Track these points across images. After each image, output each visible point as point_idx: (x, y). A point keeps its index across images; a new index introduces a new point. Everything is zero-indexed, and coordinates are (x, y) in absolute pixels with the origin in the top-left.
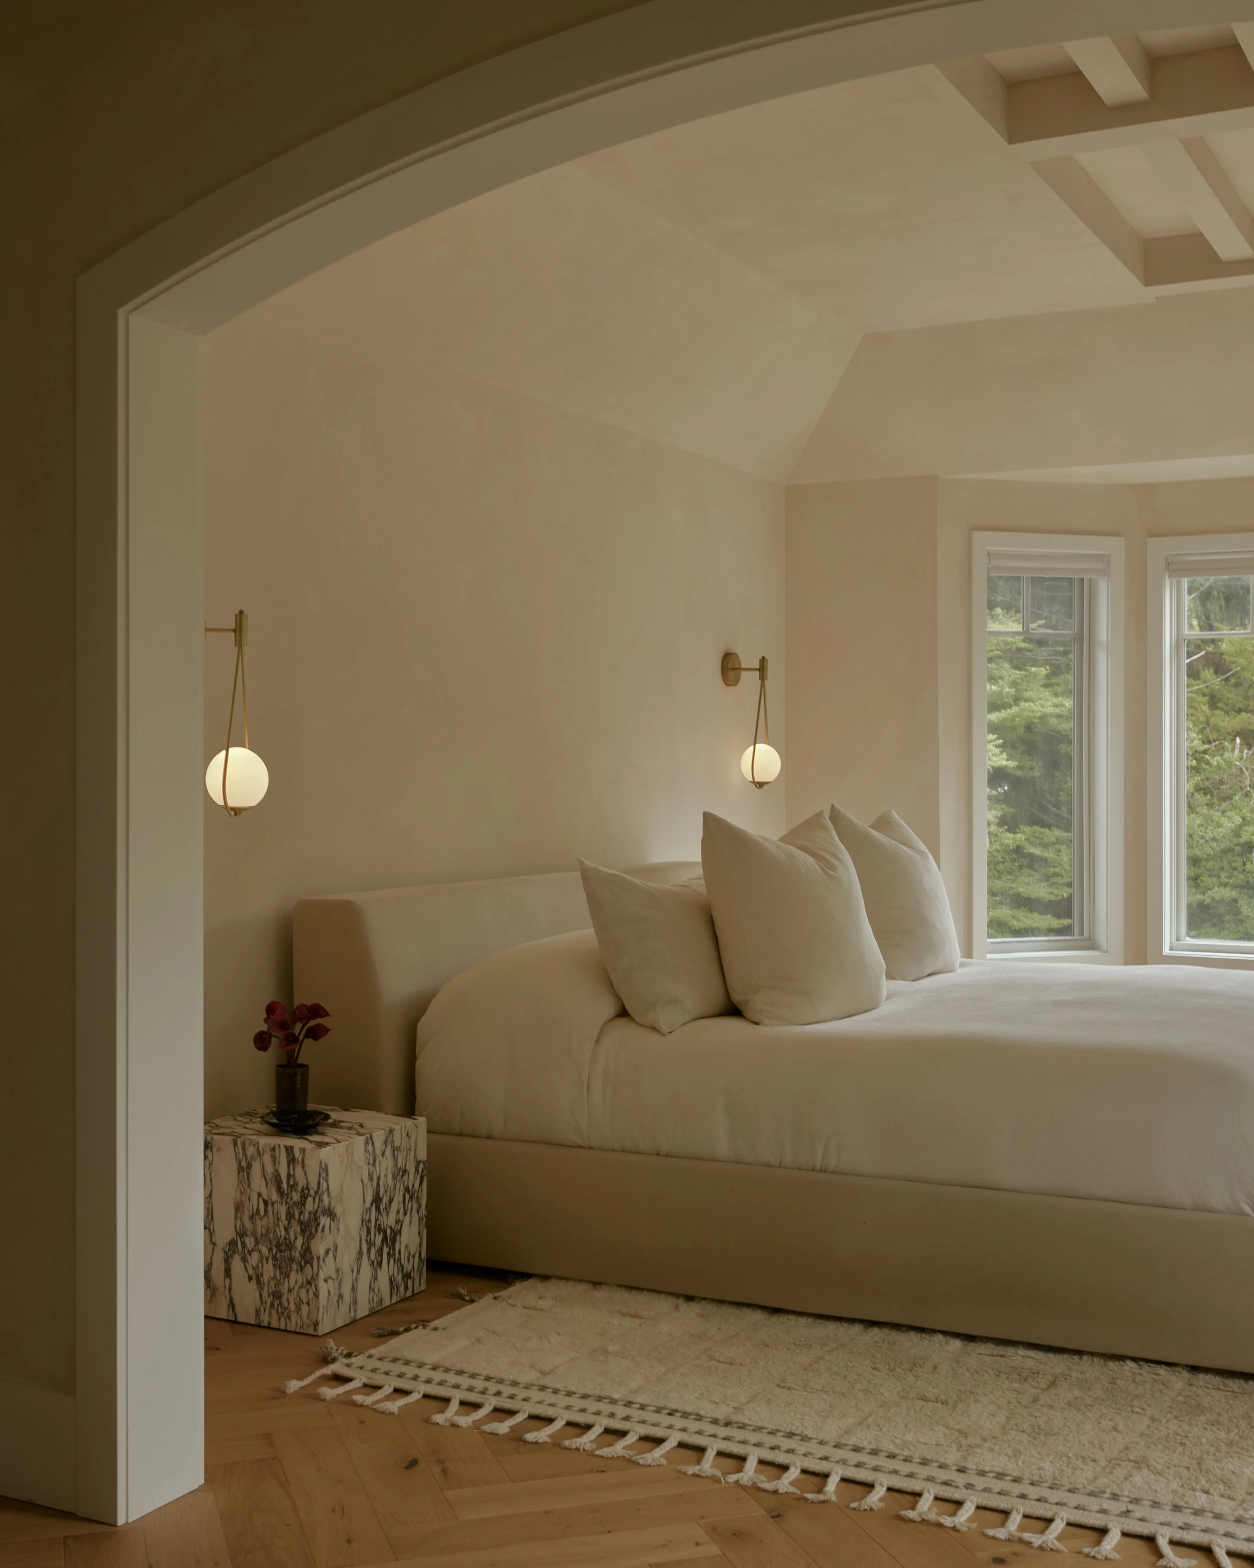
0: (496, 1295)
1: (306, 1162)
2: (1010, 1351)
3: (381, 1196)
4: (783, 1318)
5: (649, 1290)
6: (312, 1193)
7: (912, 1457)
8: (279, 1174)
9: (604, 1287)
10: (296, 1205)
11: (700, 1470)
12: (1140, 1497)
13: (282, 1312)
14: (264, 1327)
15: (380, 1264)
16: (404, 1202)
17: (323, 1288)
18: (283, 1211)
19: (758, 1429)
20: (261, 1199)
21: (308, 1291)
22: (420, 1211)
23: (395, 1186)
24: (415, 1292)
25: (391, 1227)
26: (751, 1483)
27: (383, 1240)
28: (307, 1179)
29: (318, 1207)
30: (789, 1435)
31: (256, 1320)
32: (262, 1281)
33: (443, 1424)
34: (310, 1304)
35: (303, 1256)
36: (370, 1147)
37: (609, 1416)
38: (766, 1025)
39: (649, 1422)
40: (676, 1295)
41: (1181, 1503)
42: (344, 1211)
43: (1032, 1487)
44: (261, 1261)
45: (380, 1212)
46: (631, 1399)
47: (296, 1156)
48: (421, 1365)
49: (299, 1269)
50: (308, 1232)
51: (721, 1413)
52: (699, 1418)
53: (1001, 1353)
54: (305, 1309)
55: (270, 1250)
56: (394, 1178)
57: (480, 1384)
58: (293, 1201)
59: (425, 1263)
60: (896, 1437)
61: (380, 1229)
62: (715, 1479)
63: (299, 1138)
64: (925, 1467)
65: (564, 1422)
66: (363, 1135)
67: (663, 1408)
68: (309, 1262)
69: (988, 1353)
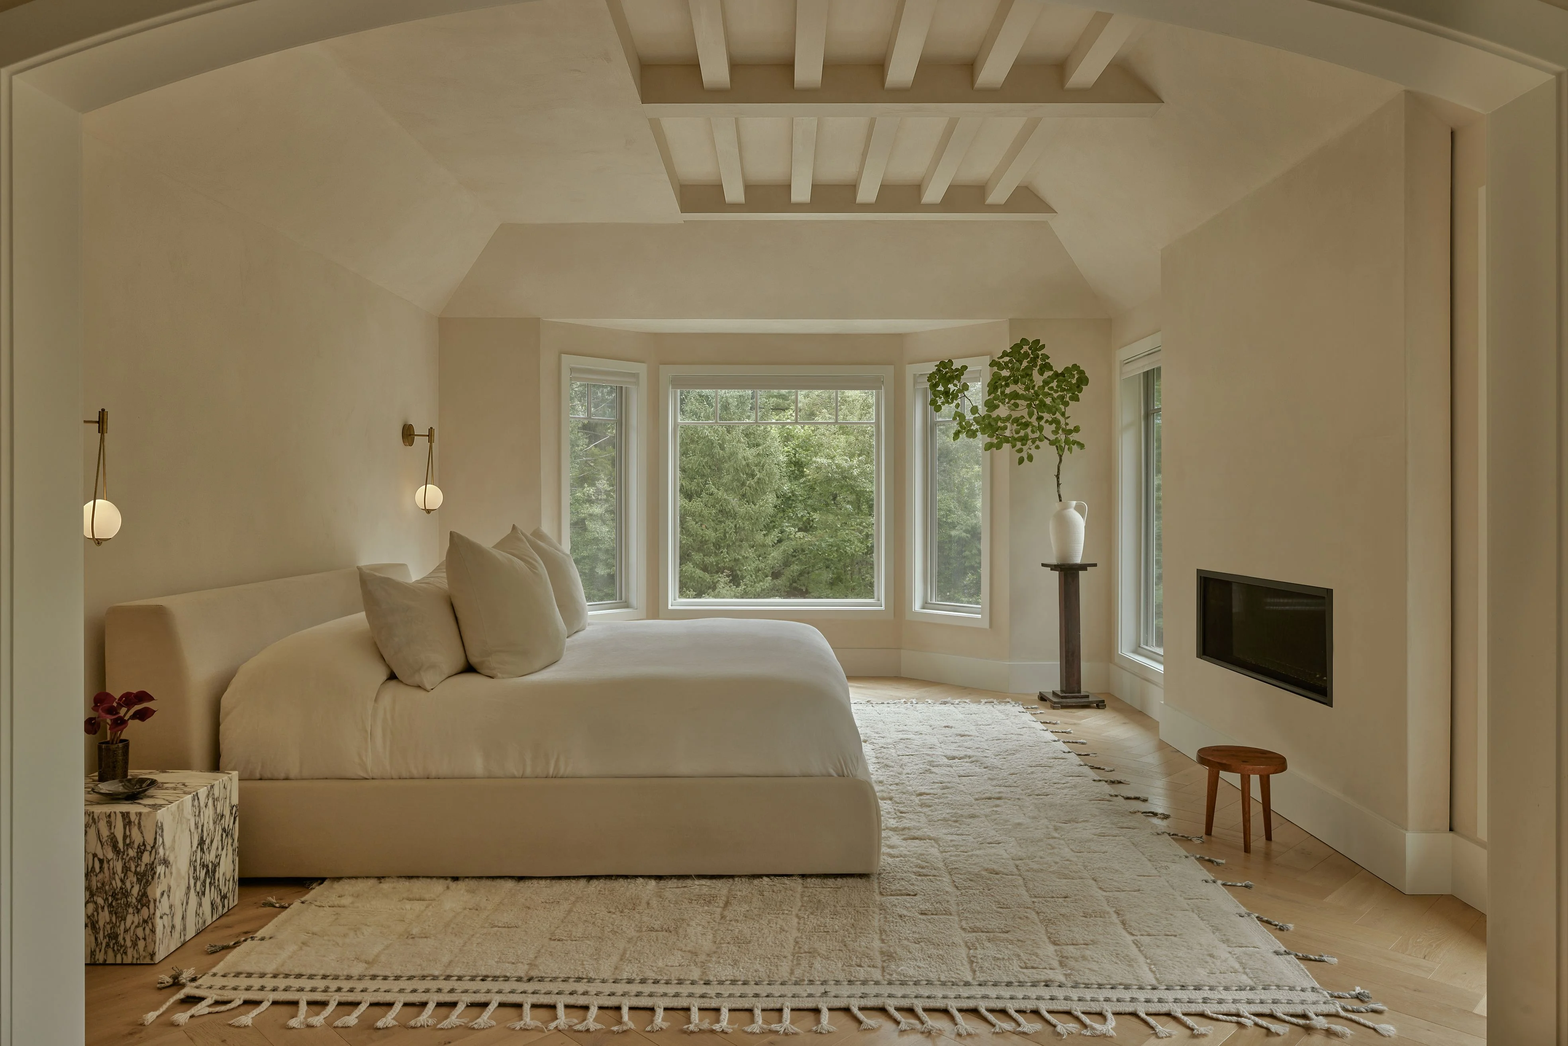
0: (303, 899)
1: (142, 823)
2: (689, 882)
3: (204, 839)
4: (528, 883)
5: (423, 877)
6: (149, 848)
7: (670, 980)
8: (115, 836)
9: (387, 879)
10: (132, 859)
11: (525, 1024)
12: (826, 979)
13: (118, 950)
14: (100, 964)
15: (204, 894)
16: (222, 840)
17: (159, 923)
18: (119, 866)
19: (554, 979)
20: (96, 859)
21: (144, 929)
22: (234, 845)
23: (215, 828)
24: (230, 908)
25: (212, 862)
26: (567, 1026)
27: (206, 874)
28: (143, 837)
29: (155, 859)
30: (577, 980)
31: (91, 960)
32: (97, 927)
33: (299, 1027)
34: (147, 939)
35: (139, 901)
36: (196, 803)
37: (437, 992)
38: (499, 678)
39: (471, 991)
40: (445, 878)
41: (852, 979)
42: (176, 857)
43: (757, 986)
44: (96, 910)
45: (204, 852)
46: (448, 973)
47: (132, 820)
48: (262, 976)
49: (135, 912)
50: (144, 881)
51: (522, 970)
52: (507, 979)
53: (684, 885)
54: (141, 944)
55: (106, 900)
56: (215, 823)
57: (321, 984)
58: (129, 856)
59: (237, 883)
60: (652, 966)
61: (204, 866)
62: (537, 1029)
63: (132, 803)
64: (682, 985)
65: (401, 1004)
66: (190, 793)
67: (476, 976)
68: (145, 905)
69: (675, 886)
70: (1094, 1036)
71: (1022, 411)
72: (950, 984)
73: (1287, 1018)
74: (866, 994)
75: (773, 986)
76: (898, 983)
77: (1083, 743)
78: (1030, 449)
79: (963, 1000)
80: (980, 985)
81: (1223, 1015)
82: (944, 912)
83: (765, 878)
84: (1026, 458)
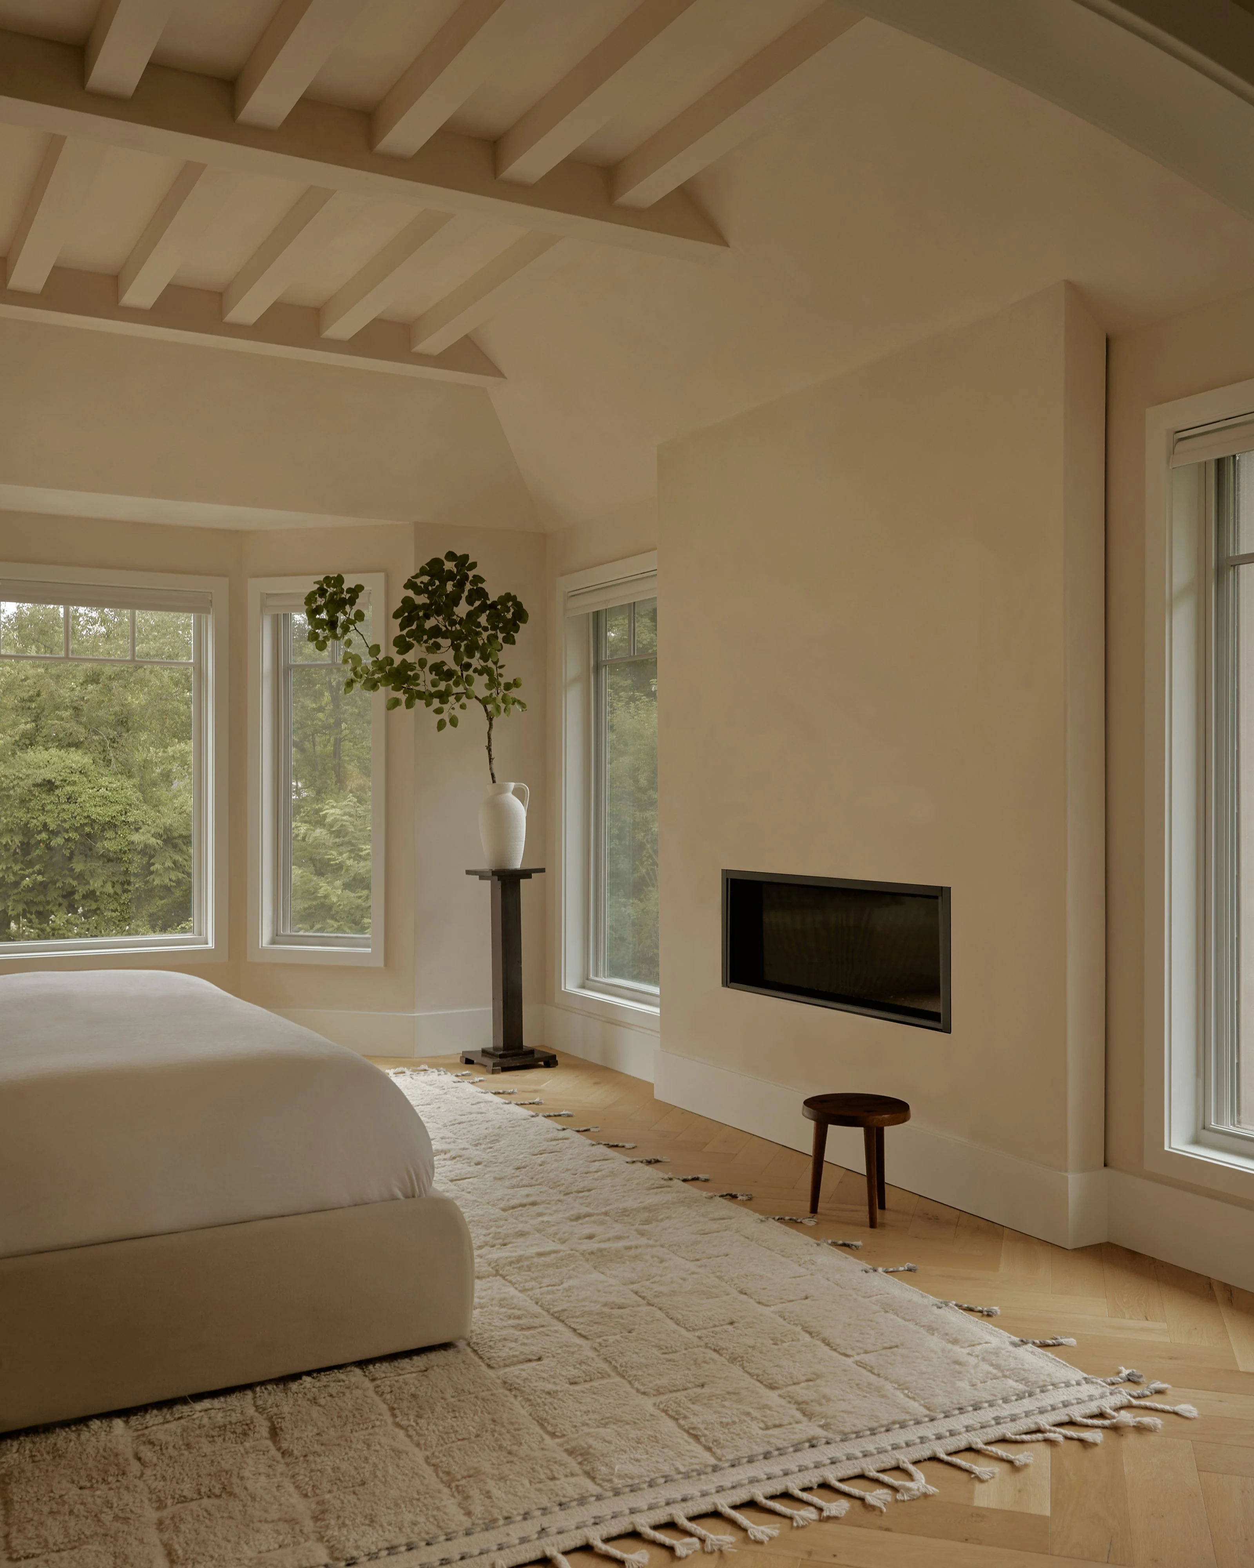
2: (182, 1410)
41: (563, 1500)
53: (176, 1416)
60: (239, 1559)
70: (914, 1499)
71: (446, 656)
72: (695, 1474)
73: (1090, 1422)
74: (599, 1517)
75: (455, 1541)
76: (627, 1489)
77: (569, 1116)
78: (453, 709)
79: (729, 1492)
80: (733, 1466)
81: (1026, 1433)
82: (600, 1375)
83: (305, 1378)
84: (447, 721)
